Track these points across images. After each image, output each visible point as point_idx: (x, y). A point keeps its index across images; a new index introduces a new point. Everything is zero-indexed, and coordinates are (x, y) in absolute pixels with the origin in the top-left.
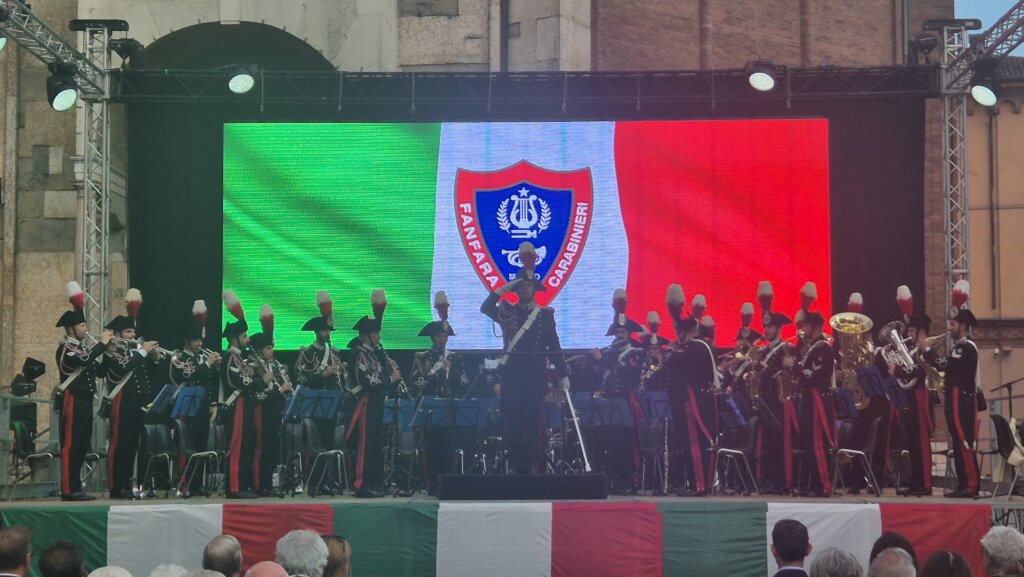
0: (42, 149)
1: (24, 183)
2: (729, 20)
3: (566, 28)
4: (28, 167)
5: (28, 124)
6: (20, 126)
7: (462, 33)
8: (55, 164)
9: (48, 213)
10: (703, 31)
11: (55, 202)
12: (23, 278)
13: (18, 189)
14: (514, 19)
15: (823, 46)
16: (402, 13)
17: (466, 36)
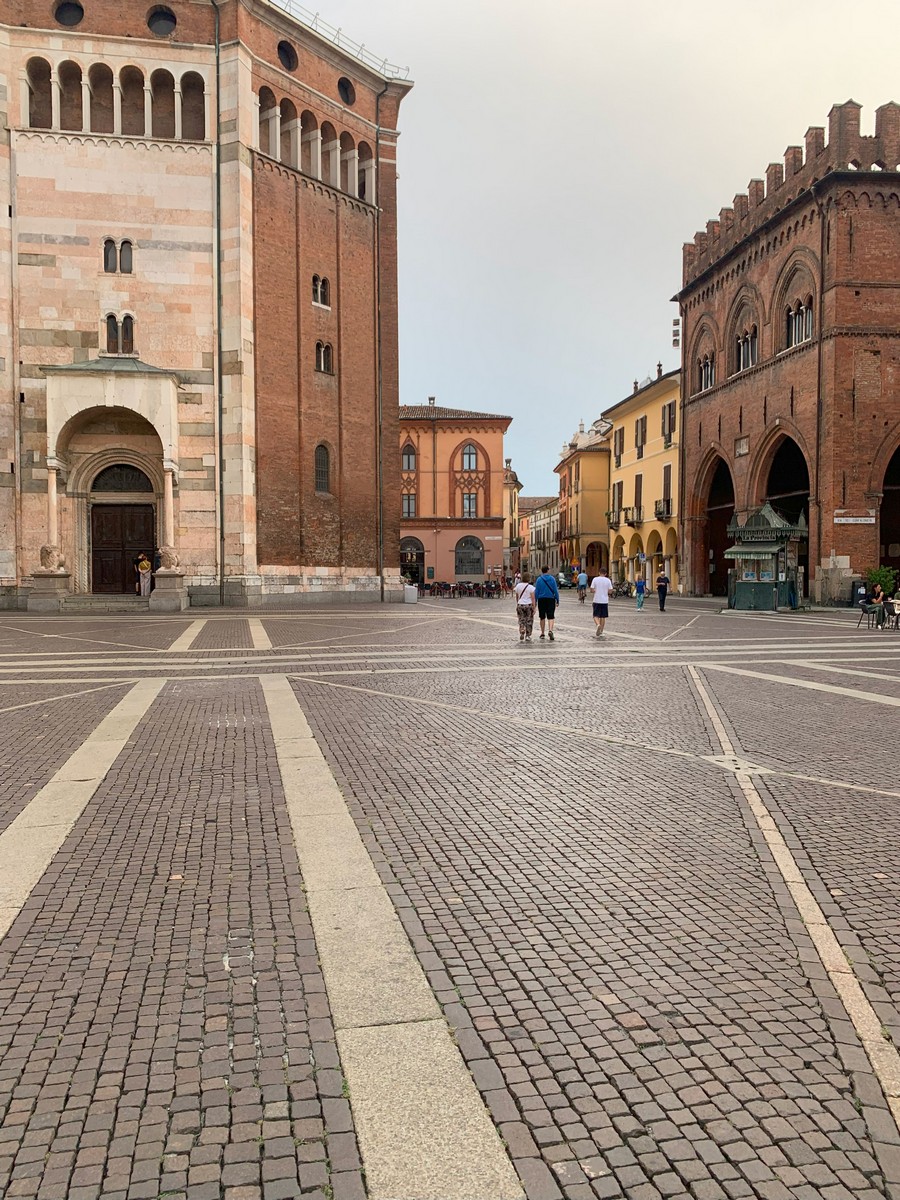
0: (31, 453)
1: (23, 465)
2: (310, 408)
3: (244, 411)
4: (25, 458)
5: (24, 441)
6: (21, 442)
7: (204, 411)
8: (36, 458)
9: (34, 477)
10: (300, 412)
11: (37, 473)
12: (24, 503)
13: (21, 467)
14: (224, 407)
15: (348, 418)
16: (179, 402)
17: (205, 412)
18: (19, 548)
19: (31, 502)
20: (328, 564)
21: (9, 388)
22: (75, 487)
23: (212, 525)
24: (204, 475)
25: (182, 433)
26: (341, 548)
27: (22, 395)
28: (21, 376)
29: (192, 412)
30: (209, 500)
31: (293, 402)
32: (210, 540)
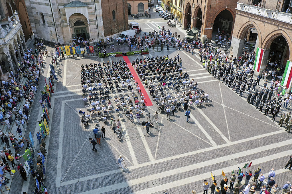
2: (111, 4)
3: (100, 10)
4: (62, 21)
5: (61, 18)
8: (64, 21)
11: (65, 24)
12: (63, 29)
13: (62, 23)
14: (96, 9)
16: (88, 9)
17: (92, 10)
18: (64, 37)
19: (65, 29)
20: (116, 33)
21: (57, 8)
22: (72, 26)
23: (96, 31)
24: (94, 22)
25: (89, 15)
26: (118, 29)
27: (59, 9)
28: (58, 6)
29: (90, 10)
30: (95, 27)
31: (108, 4)
32: (96, 34)
